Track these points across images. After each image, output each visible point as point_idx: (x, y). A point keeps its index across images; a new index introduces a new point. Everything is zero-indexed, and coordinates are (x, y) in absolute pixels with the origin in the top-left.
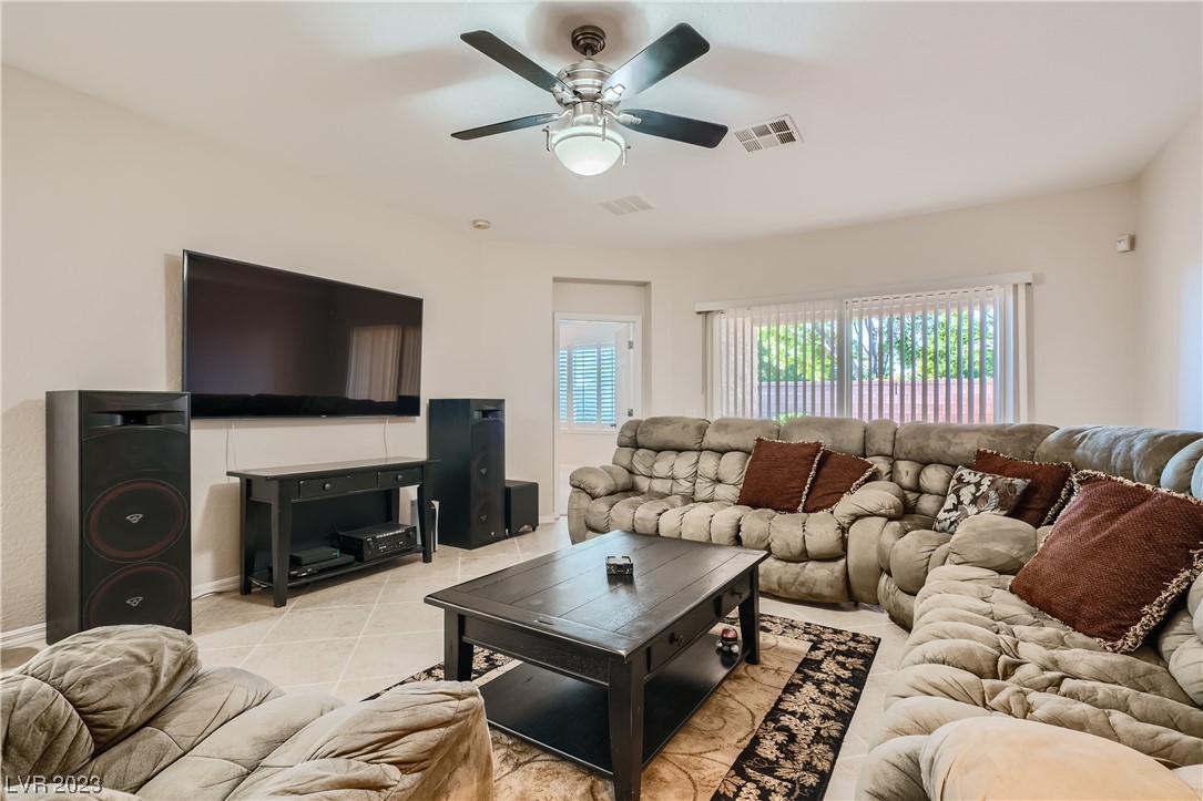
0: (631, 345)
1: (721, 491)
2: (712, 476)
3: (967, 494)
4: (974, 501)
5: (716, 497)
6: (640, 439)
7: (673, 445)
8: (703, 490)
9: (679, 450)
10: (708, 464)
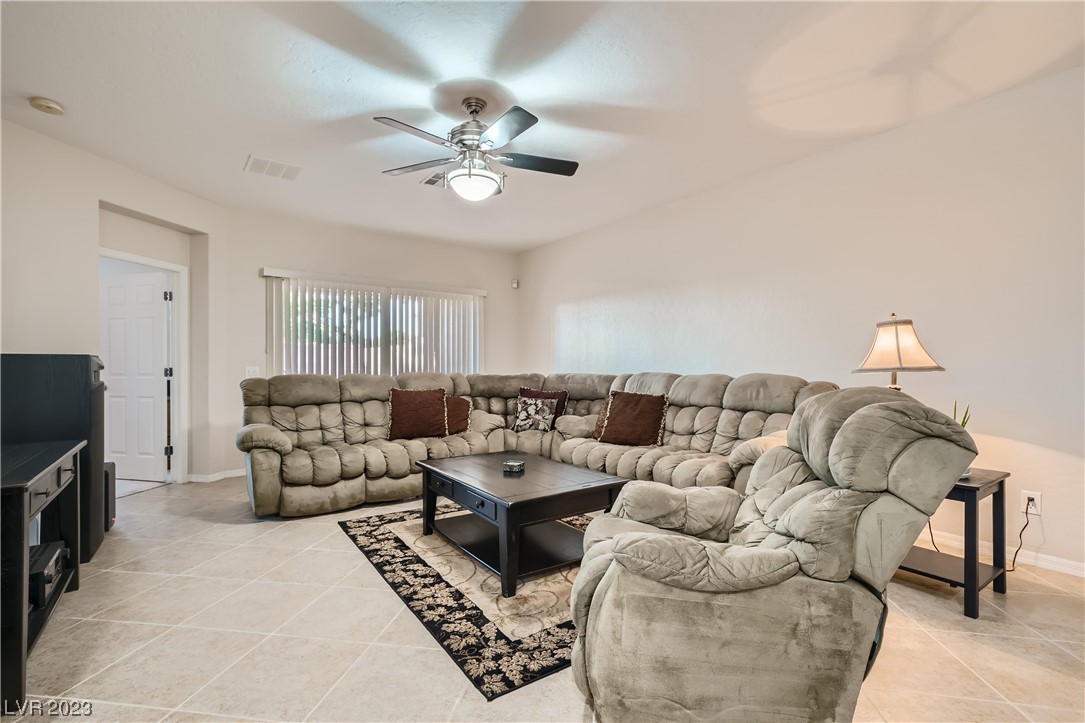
0: (168, 296)
1: (373, 432)
2: (362, 422)
3: (531, 409)
4: (537, 413)
5: (369, 438)
6: (275, 397)
7: (314, 399)
8: (358, 434)
9: (319, 404)
10: (355, 413)
